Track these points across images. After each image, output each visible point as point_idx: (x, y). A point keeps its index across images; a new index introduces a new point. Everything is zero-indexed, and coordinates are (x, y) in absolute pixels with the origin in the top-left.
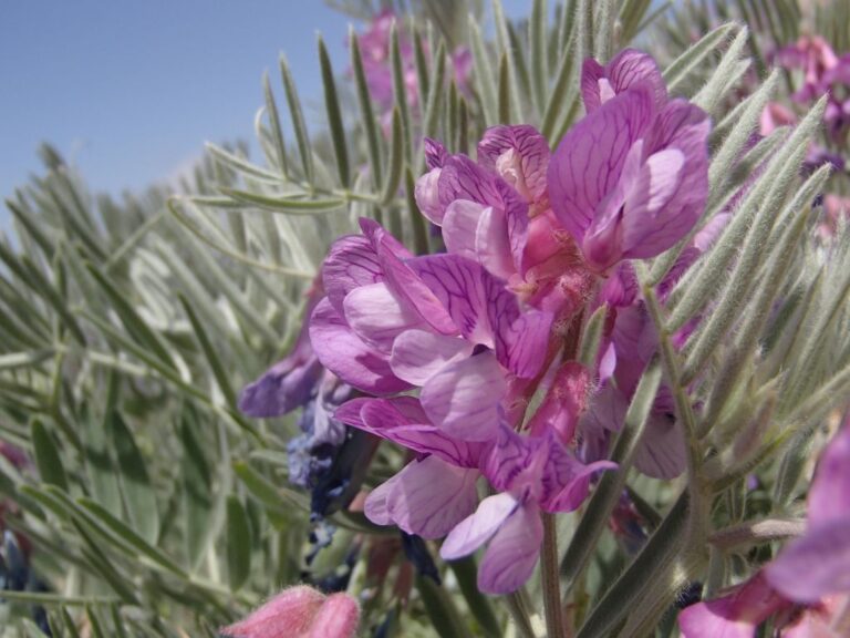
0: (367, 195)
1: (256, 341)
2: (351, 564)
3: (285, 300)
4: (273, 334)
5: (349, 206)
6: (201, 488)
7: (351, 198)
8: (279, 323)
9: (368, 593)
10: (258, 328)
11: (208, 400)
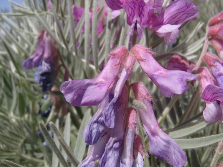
0: (51, 13)
1: (23, 54)
2: (51, 107)
3: (30, 43)
4: (27, 52)
5: (46, 16)
6: (10, 93)
7: (47, 14)
8: (29, 49)
9: (55, 114)
10: (23, 51)
11: (10, 70)
